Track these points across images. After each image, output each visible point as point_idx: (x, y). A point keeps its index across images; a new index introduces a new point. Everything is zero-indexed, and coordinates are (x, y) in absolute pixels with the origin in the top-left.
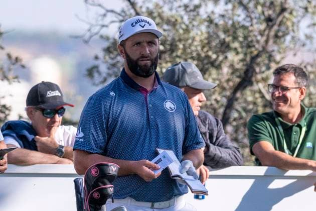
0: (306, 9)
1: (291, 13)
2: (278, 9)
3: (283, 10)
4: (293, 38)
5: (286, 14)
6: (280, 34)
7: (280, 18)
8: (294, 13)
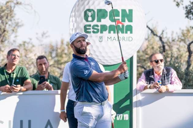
0: (13, 30)
1: (7, 32)
2: (3, 31)
3: (4, 31)
4: (8, 41)
5: (6, 33)
6: (4, 40)
7: (3, 34)
8: (9, 32)
